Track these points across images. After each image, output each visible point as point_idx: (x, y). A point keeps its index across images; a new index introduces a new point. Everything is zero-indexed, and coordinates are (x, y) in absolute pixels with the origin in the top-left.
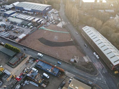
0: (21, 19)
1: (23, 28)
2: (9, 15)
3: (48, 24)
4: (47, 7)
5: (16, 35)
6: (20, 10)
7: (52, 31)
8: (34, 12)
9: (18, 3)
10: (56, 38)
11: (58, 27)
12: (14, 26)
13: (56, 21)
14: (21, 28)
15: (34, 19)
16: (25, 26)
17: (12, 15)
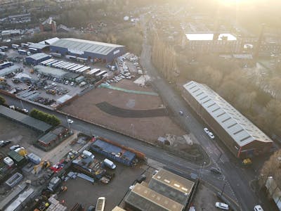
0: (63, 69)
1: (65, 86)
2: (38, 62)
3: (118, 78)
4: (116, 49)
5: (50, 98)
6: (62, 53)
7: (124, 92)
8: (90, 58)
9: (56, 39)
10: (131, 104)
11: (137, 84)
12: (48, 82)
13: (132, 73)
14: (61, 85)
15: (90, 69)
16: (70, 82)
17: (44, 62)
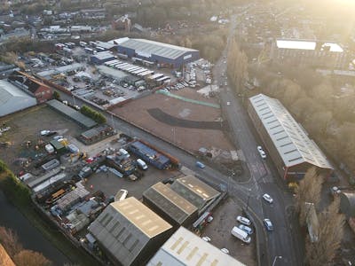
0: (124, 71)
1: (123, 89)
2: (101, 62)
3: (180, 86)
4: (188, 53)
5: (105, 98)
6: (128, 55)
7: (181, 100)
8: (157, 62)
9: (127, 39)
10: (184, 114)
11: (199, 94)
12: (107, 83)
13: (198, 82)
14: (119, 87)
15: (153, 74)
16: (129, 85)
17: (108, 63)
